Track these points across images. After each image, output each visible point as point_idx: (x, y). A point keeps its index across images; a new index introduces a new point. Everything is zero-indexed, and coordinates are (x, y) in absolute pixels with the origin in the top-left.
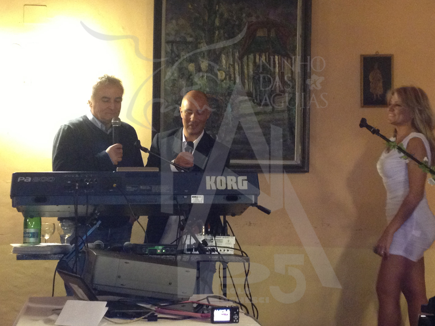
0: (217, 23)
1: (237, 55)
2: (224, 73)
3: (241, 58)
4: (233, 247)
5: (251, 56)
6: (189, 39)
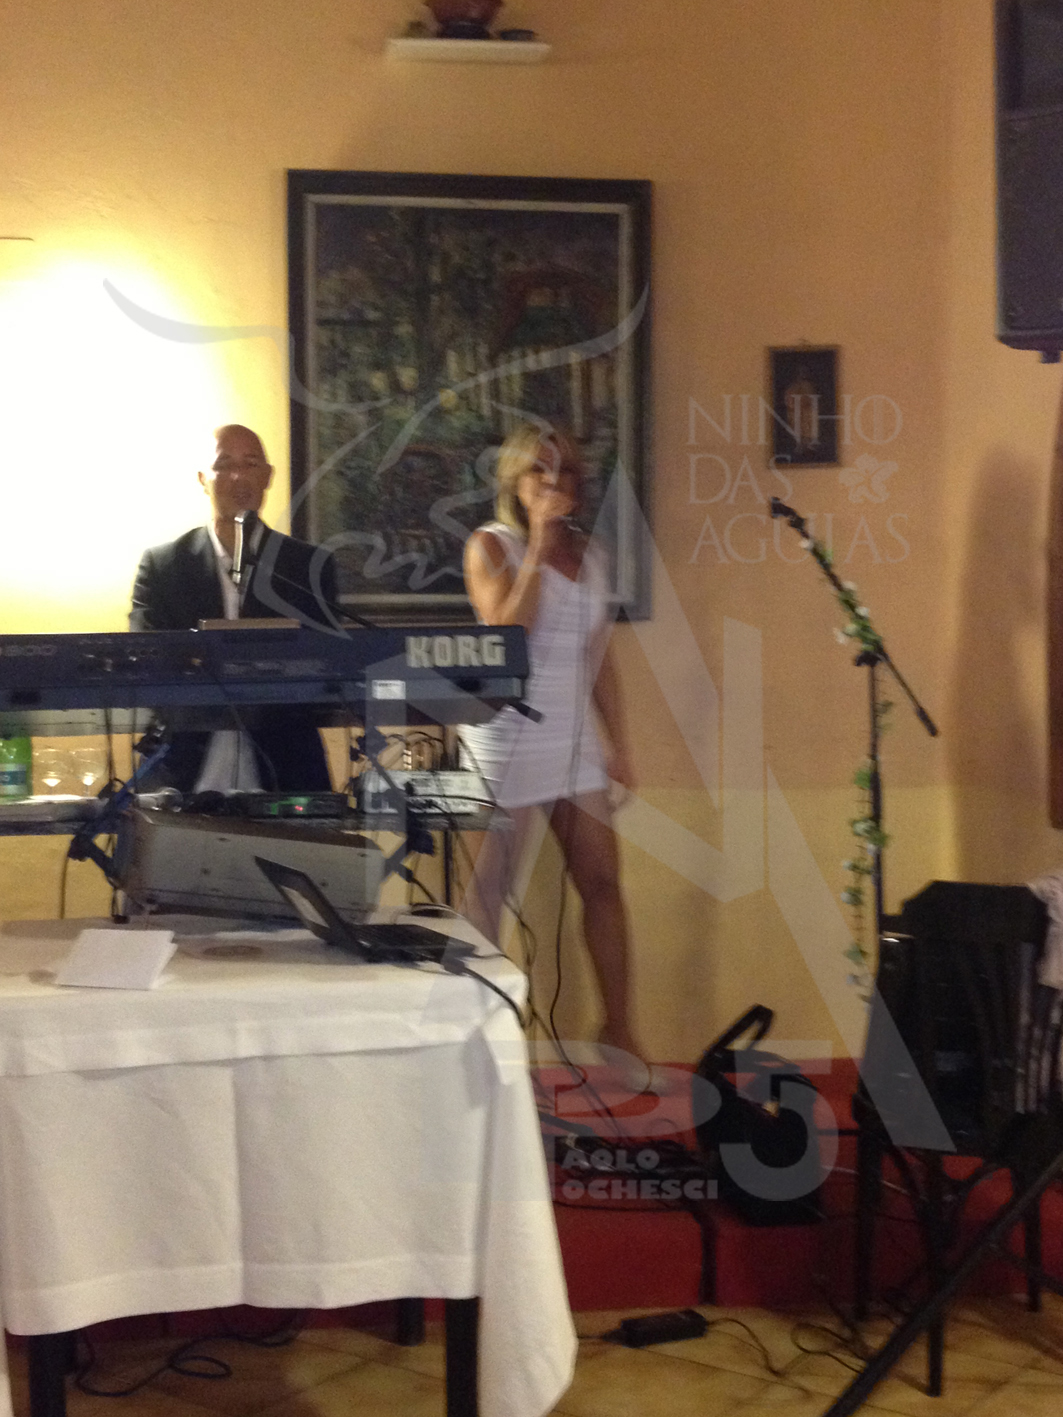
1: (483, 351)
3: (492, 358)
4: (477, 798)
5: (516, 356)
6: (372, 315)
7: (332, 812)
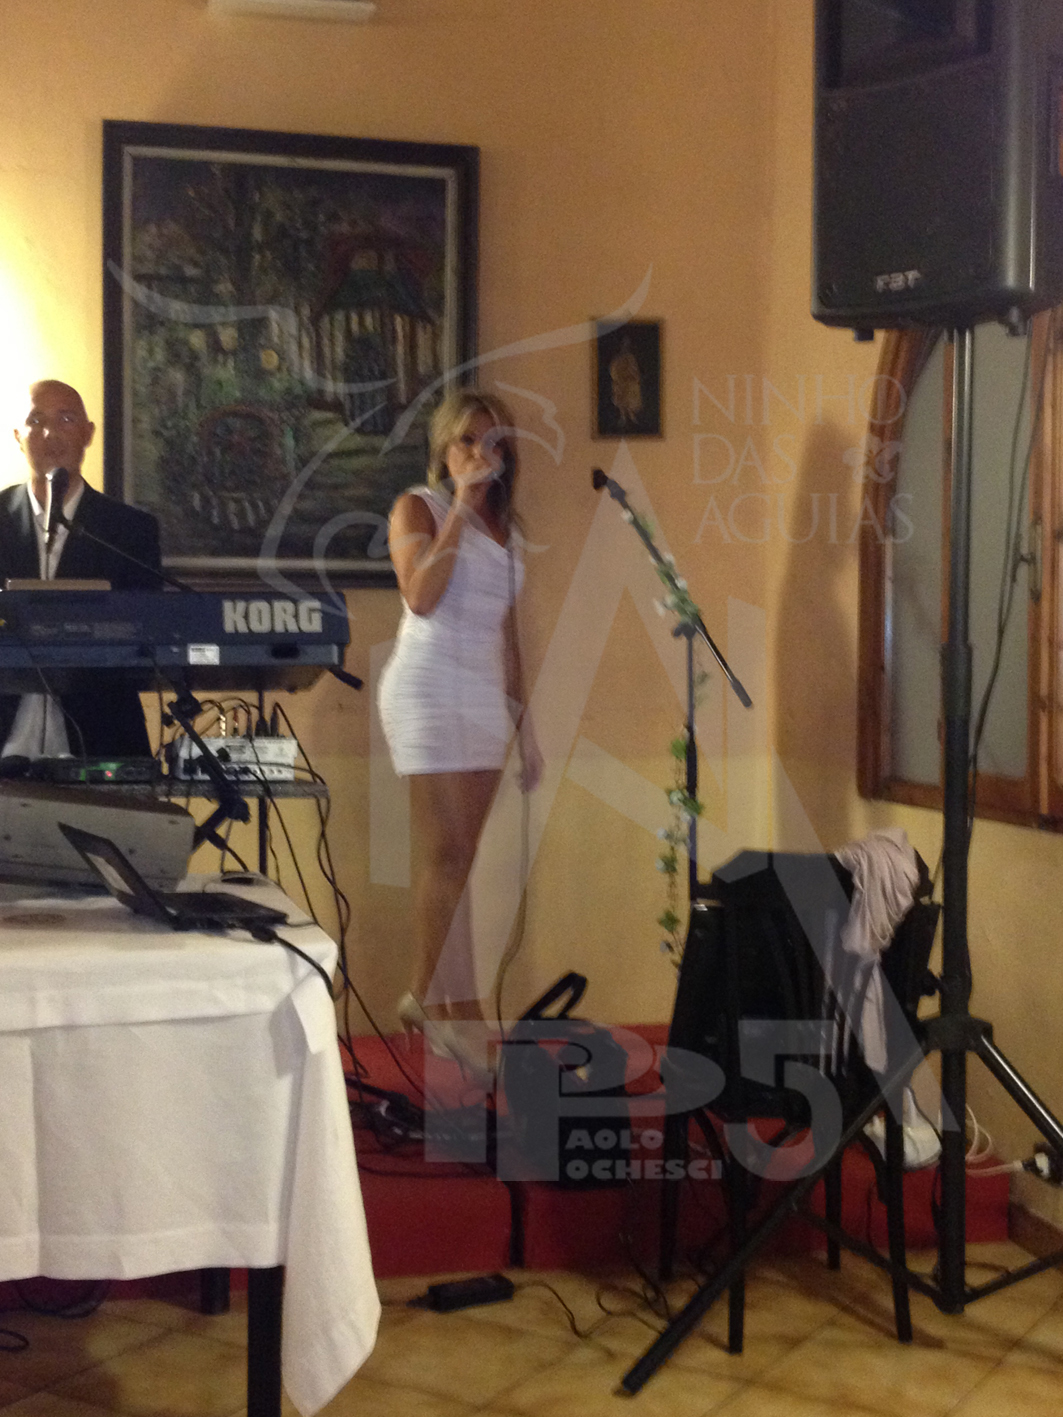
0: (257, 234)
1: (306, 311)
2: (275, 356)
3: (315, 320)
4: (292, 765)
5: (340, 316)
6: (190, 271)
7: (142, 778)
